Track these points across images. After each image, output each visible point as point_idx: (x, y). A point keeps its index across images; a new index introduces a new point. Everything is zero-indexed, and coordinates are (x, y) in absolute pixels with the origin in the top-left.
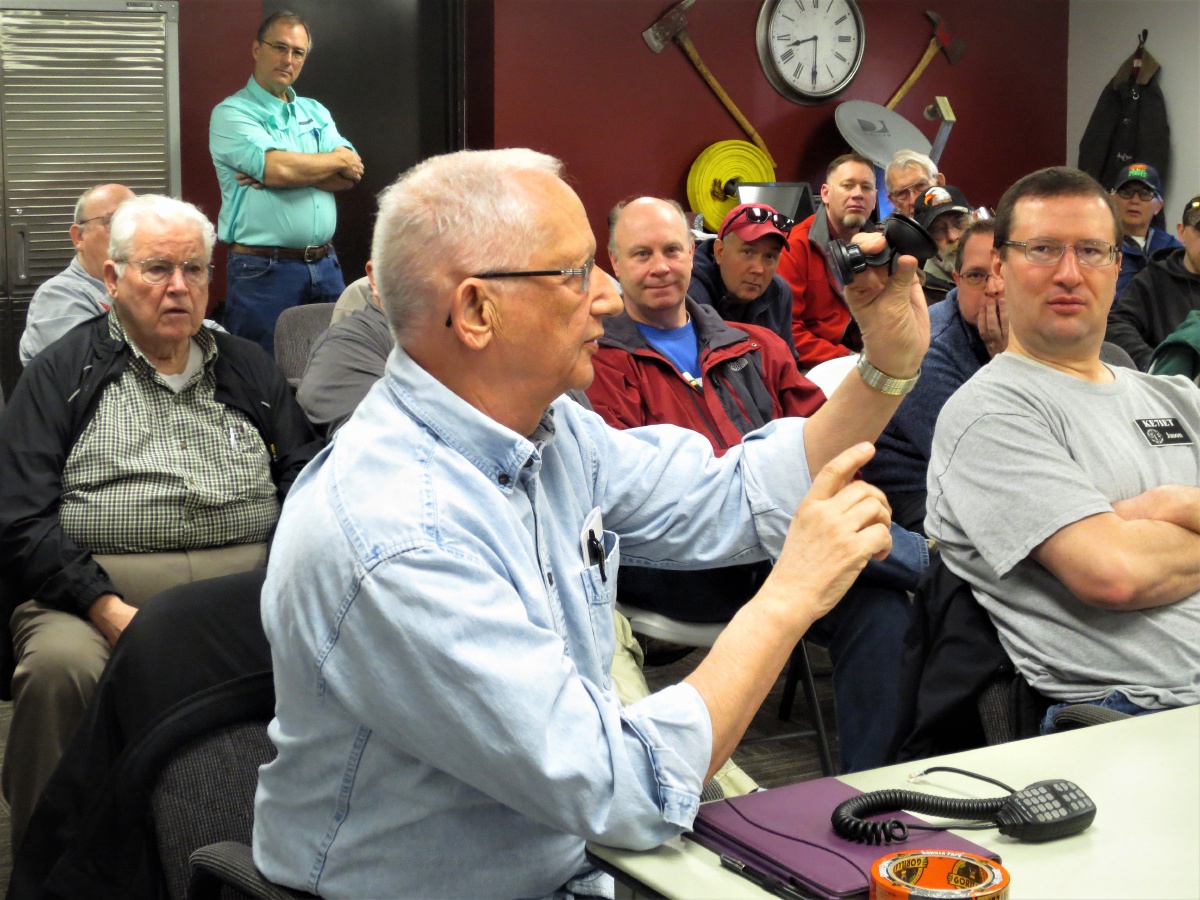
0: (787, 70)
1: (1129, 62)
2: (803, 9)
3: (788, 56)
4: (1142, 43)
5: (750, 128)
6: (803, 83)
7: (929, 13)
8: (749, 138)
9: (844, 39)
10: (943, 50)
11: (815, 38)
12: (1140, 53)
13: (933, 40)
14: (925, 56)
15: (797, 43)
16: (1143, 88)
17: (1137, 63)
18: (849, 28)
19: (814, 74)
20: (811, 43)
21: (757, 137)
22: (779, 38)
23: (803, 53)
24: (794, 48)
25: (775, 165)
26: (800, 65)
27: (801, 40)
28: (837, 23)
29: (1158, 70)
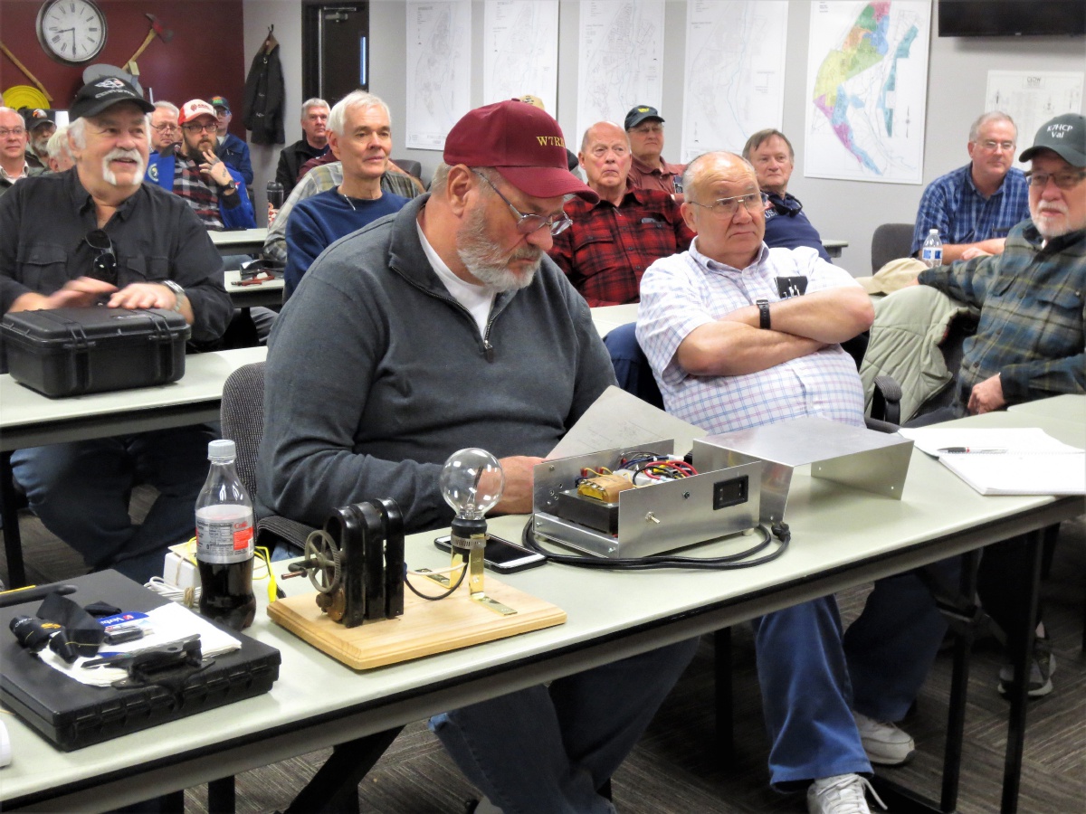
0: (56, 48)
1: (265, 43)
2: (64, 12)
3: (56, 39)
4: (271, 32)
5: (34, 79)
6: (67, 54)
7: (148, 15)
8: (35, 85)
9: (91, 29)
10: (158, 35)
11: (73, 29)
12: (270, 38)
13: (151, 31)
14: (147, 39)
15: (62, 31)
16: (269, 58)
17: (268, 43)
18: (96, 23)
19: (74, 49)
20: (71, 32)
21: (39, 84)
22: (51, 29)
23: (66, 37)
24: (60, 34)
25: (51, 99)
26: (64, 44)
27: (63, 29)
28: (88, 20)
29: (277, 47)
